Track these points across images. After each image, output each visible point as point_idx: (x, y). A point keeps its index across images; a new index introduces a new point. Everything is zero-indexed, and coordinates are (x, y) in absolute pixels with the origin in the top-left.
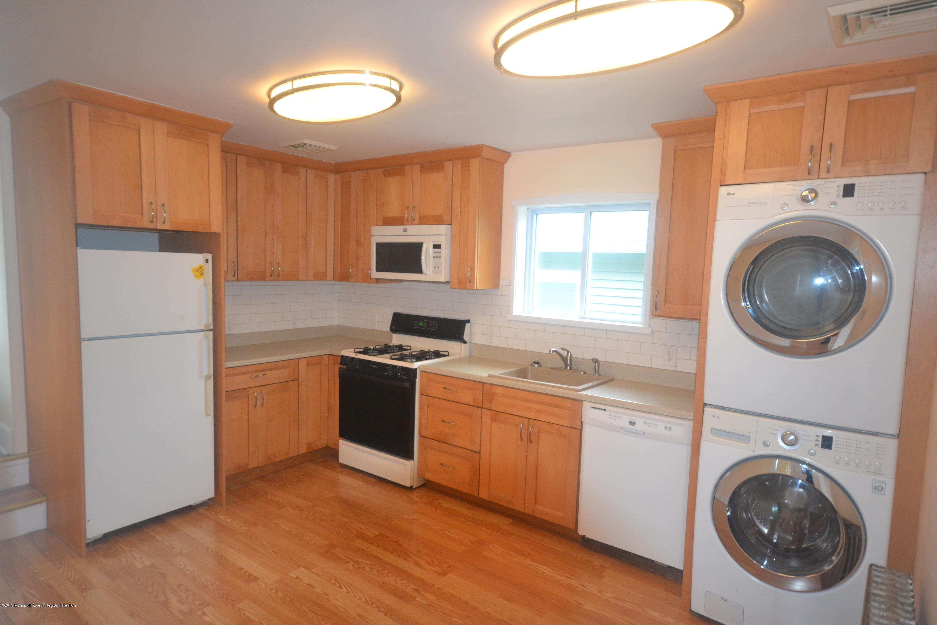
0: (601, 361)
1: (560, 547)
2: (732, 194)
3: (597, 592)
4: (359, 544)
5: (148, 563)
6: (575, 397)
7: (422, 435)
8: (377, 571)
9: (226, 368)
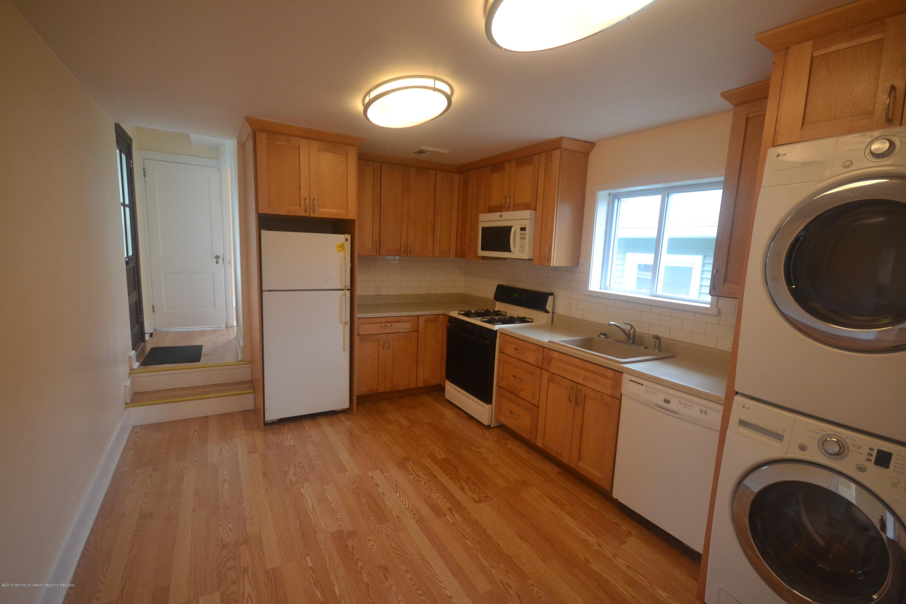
0: (662, 337)
1: (594, 504)
2: (782, 156)
3: (611, 555)
4: (428, 462)
5: (292, 444)
6: (616, 369)
7: (499, 385)
8: (429, 487)
9: (358, 318)
